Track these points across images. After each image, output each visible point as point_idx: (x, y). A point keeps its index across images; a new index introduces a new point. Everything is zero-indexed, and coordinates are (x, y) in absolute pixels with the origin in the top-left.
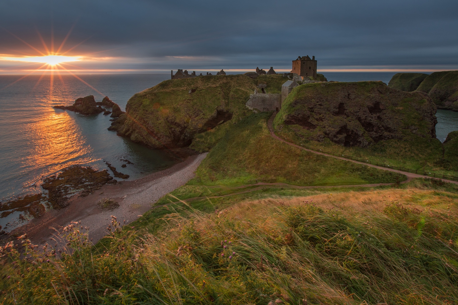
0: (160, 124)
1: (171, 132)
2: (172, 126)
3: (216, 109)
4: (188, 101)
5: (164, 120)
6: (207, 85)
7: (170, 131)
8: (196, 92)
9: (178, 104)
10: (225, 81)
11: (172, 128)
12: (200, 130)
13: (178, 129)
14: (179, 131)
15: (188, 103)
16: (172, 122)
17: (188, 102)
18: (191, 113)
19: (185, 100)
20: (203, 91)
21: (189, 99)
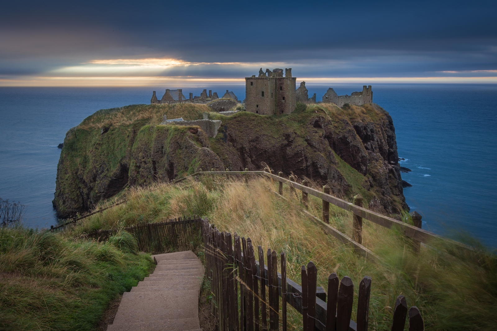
0: (67, 180)
1: (79, 194)
2: (80, 185)
3: (120, 162)
4: (98, 146)
5: (73, 174)
6: (123, 120)
7: (78, 192)
8: (108, 132)
9: (89, 151)
10: (146, 115)
11: (80, 188)
12: (104, 195)
13: (85, 190)
14: (86, 193)
15: (97, 150)
16: (81, 179)
17: (96, 148)
18: (98, 167)
19: (94, 144)
20: (116, 130)
21: (98, 144)
